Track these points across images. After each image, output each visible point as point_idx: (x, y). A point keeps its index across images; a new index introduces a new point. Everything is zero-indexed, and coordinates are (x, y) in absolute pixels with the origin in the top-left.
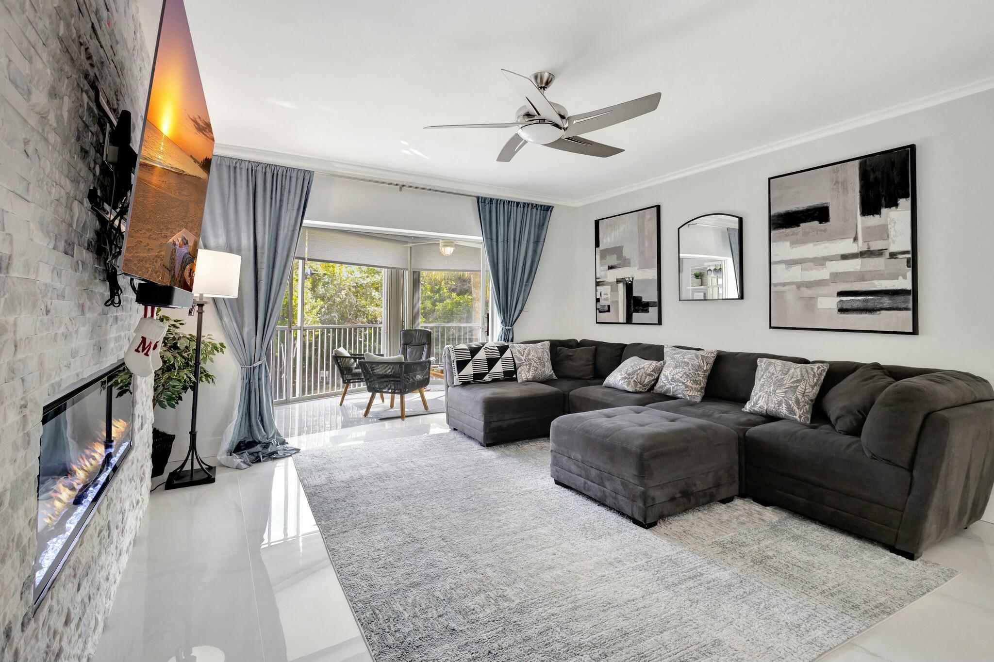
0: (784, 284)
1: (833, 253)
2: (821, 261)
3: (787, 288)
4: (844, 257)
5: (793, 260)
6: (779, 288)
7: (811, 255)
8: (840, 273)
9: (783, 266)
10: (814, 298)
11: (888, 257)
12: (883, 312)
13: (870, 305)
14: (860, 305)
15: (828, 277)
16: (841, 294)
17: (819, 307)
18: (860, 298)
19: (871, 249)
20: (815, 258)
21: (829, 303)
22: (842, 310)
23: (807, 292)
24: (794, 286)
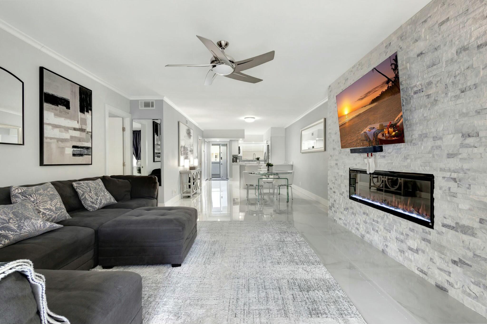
0: (51, 138)
1: (71, 126)
2: (67, 129)
3: (52, 141)
4: (75, 129)
5: (55, 125)
6: (48, 140)
7: (63, 124)
8: (74, 137)
9: (50, 127)
10: (64, 148)
11: (86, 133)
12: (85, 156)
13: (82, 153)
14: (78, 152)
15: (69, 138)
16: (74, 147)
17: (66, 153)
18: (79, 149)
19: (82, 128)
20: (65, 126)
21: (69, 151)
22: (74, 155)
23: (61, 144)
24: (55, 140)
